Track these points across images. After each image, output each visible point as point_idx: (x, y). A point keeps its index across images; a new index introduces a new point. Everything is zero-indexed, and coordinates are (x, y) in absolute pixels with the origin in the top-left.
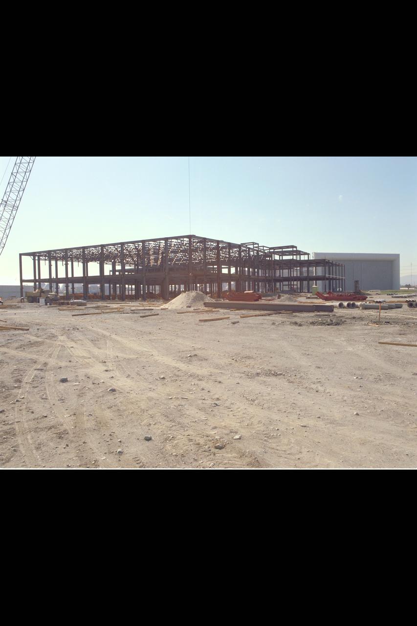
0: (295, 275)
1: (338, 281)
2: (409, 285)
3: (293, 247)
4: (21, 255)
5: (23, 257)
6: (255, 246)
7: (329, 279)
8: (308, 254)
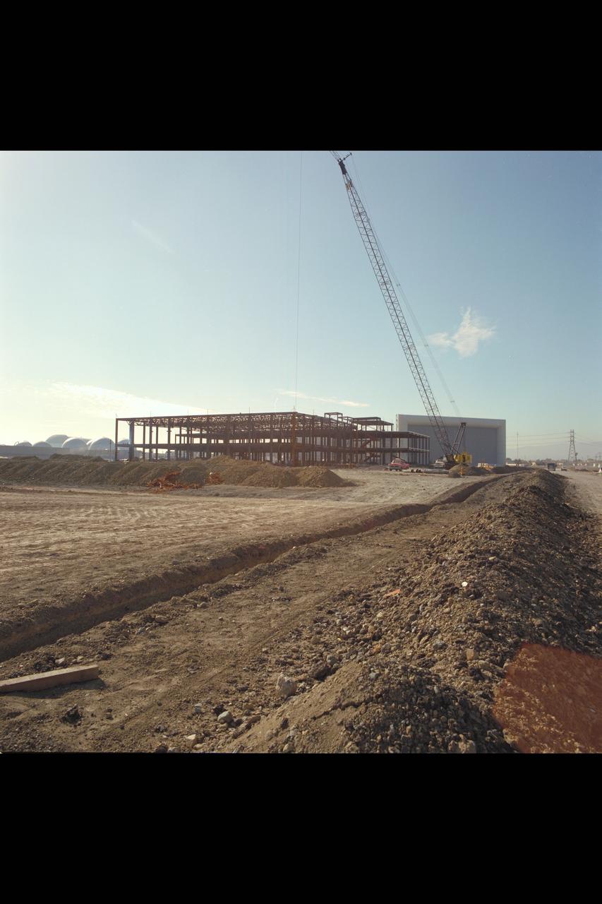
0: (378, 447)
1: (421, 454)
2: (520, 460)
3: (377, 418)
4: (117, 420)
5: (119, 422)
6: (339, 416)
7: (412, 451)
8: (392, 425)
